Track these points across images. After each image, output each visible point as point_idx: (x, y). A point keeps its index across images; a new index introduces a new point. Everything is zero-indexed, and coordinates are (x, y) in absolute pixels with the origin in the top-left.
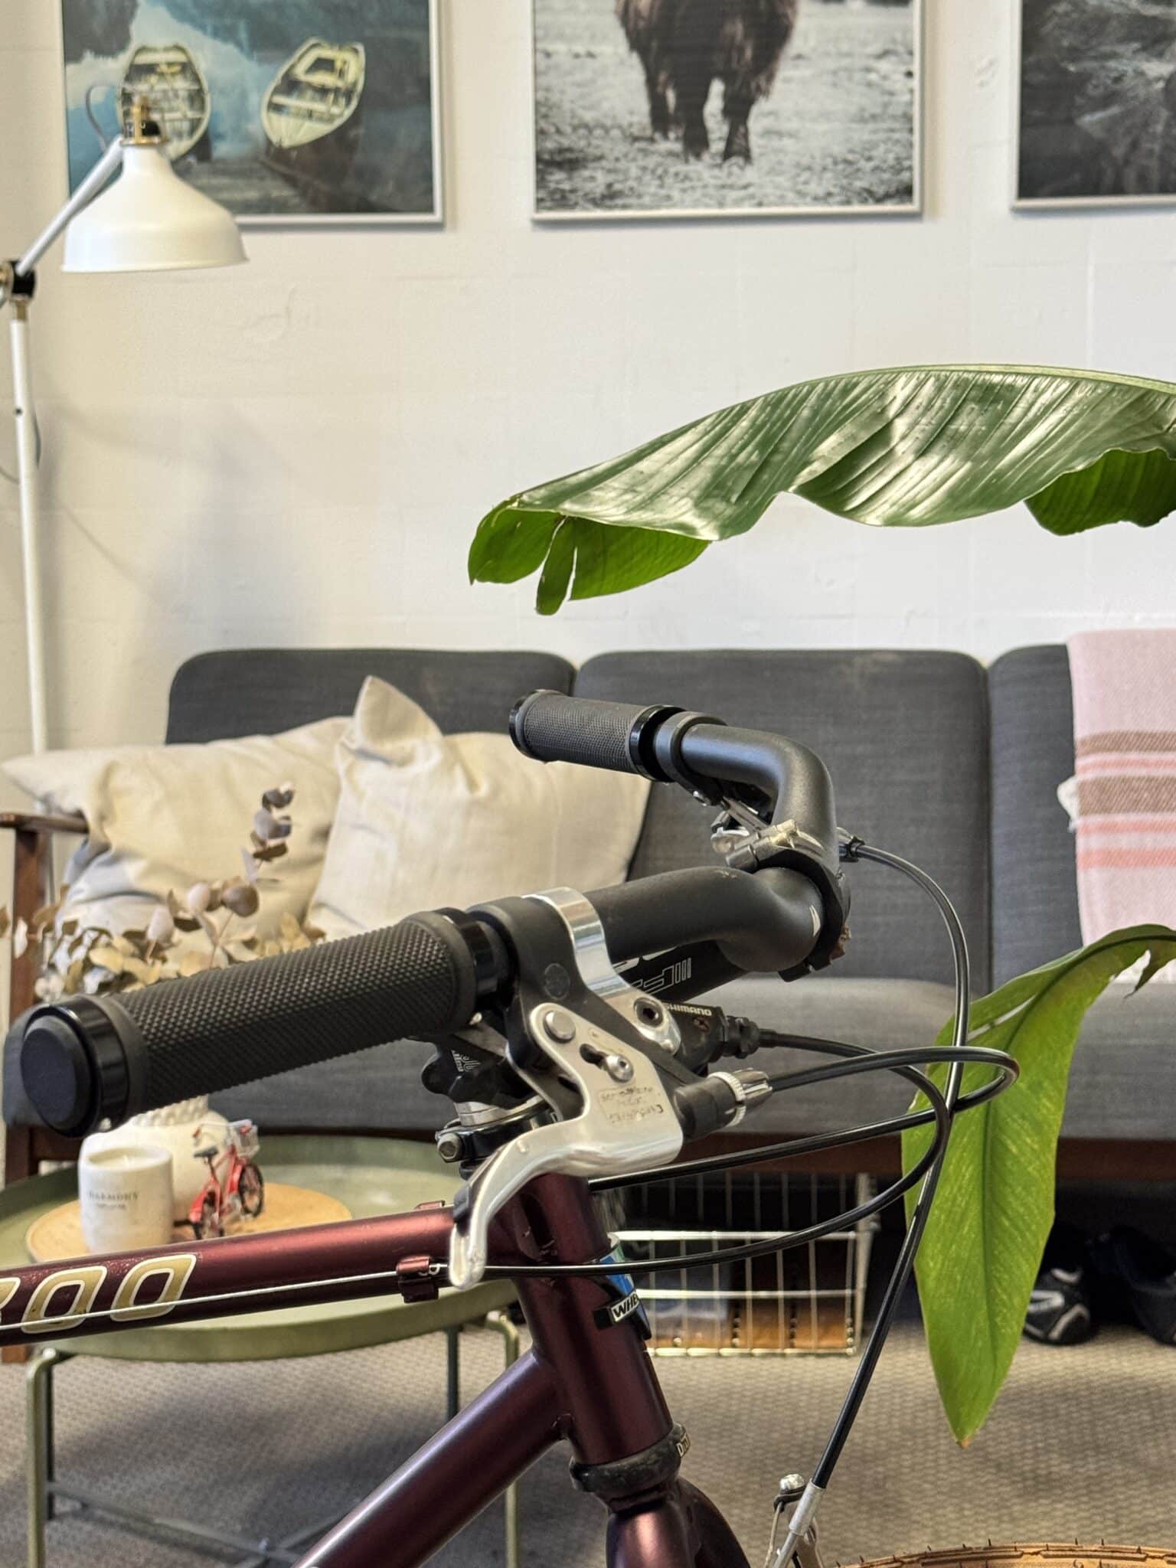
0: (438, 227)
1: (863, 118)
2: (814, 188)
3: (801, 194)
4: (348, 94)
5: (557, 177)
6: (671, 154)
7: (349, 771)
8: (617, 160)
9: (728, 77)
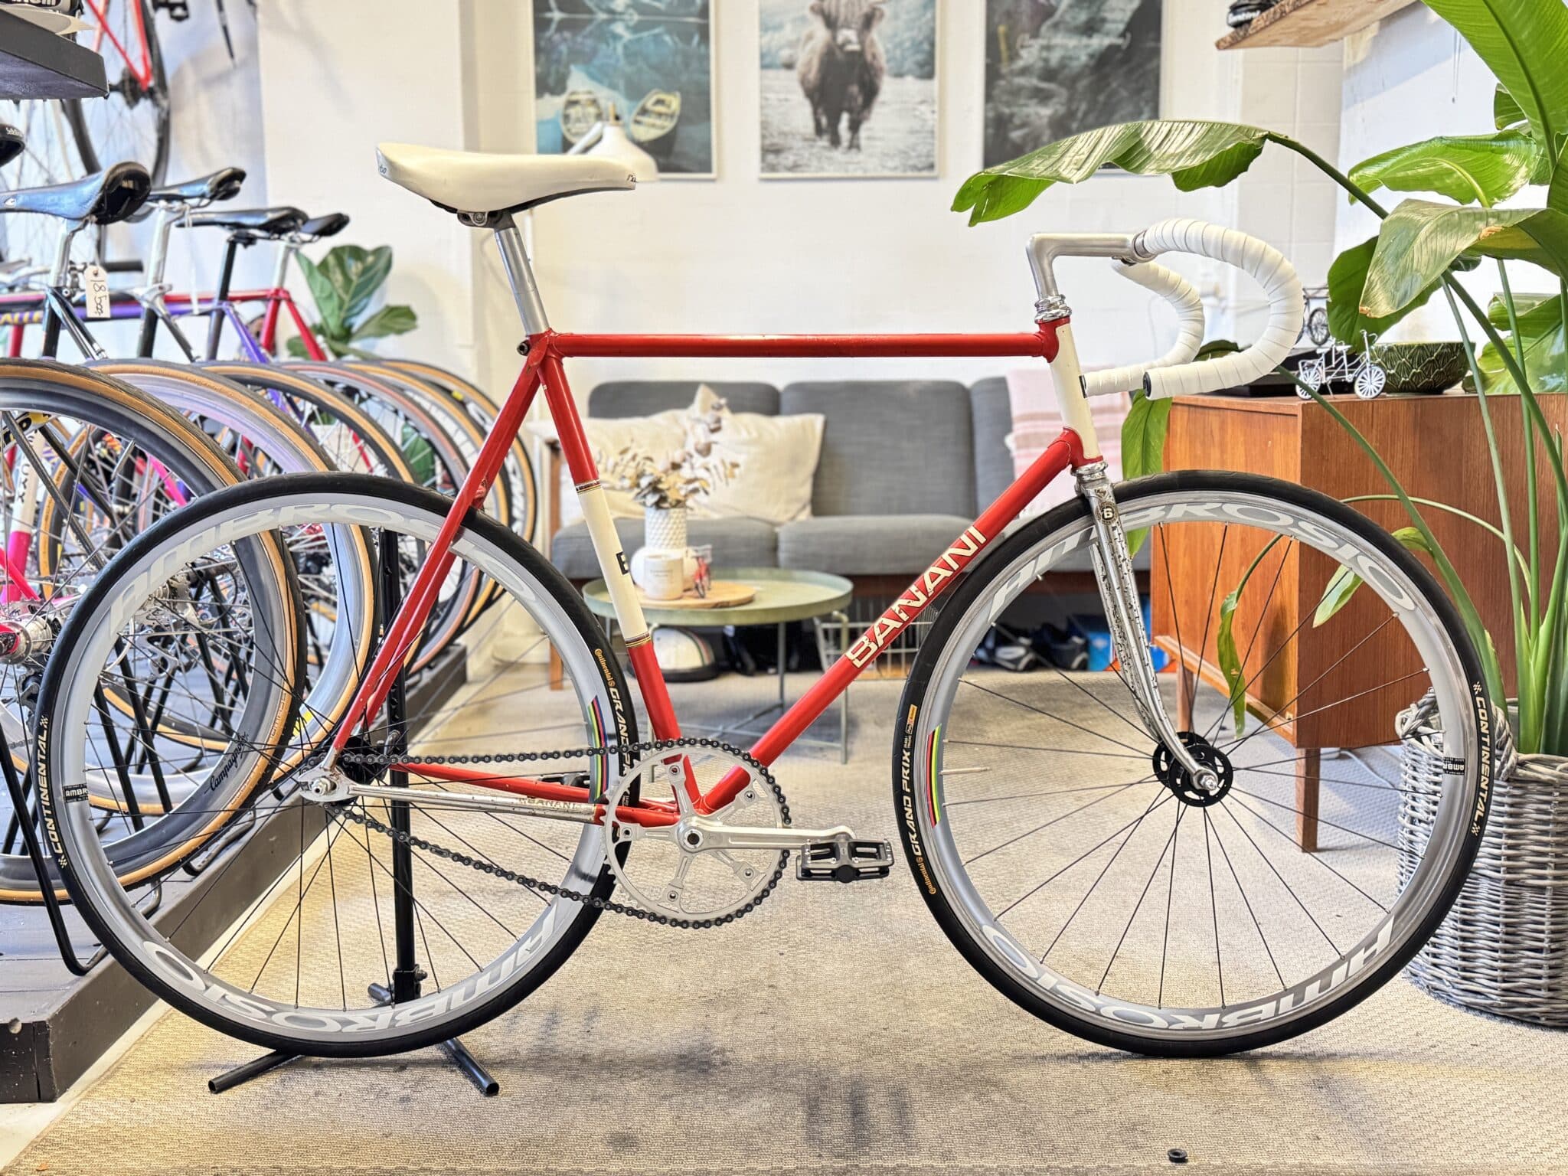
0: (713, 180)
1: (912, 132)
2: (890, 164)
3: (884, 167)
4: (672, 116)
5: (771, 158)
6: (824, 148)
7: (692, 428)
8: (798, 149)
9: (850, 111)
